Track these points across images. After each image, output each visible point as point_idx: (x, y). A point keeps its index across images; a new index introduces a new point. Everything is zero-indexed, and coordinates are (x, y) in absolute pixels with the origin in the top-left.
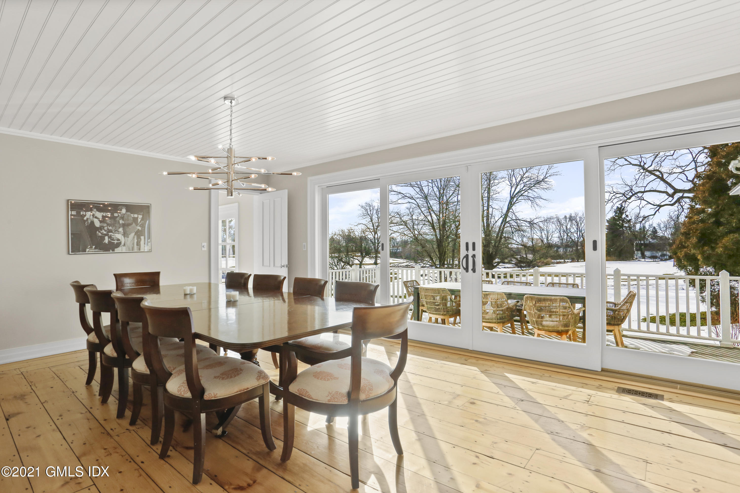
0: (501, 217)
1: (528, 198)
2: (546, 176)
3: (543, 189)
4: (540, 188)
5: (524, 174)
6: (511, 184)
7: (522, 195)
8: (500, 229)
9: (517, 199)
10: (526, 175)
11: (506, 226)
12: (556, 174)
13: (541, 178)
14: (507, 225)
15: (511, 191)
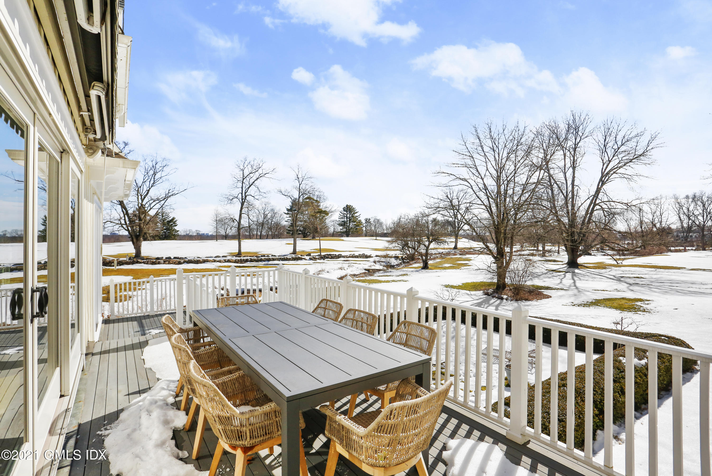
0: (588, 198)
1: (623, 176)
2: (647, 150)
3: (645, 164)
4: (641, 163)
5: (619, 148)
6: (603, 161)
7: (614, 173)
8: (587, 211)
9: (609, 178)
10: (623, 148)
11: (595, 209)
12: (660, 145)
13: (640, 152)
14: (598, 207)
15: (603, 168)
